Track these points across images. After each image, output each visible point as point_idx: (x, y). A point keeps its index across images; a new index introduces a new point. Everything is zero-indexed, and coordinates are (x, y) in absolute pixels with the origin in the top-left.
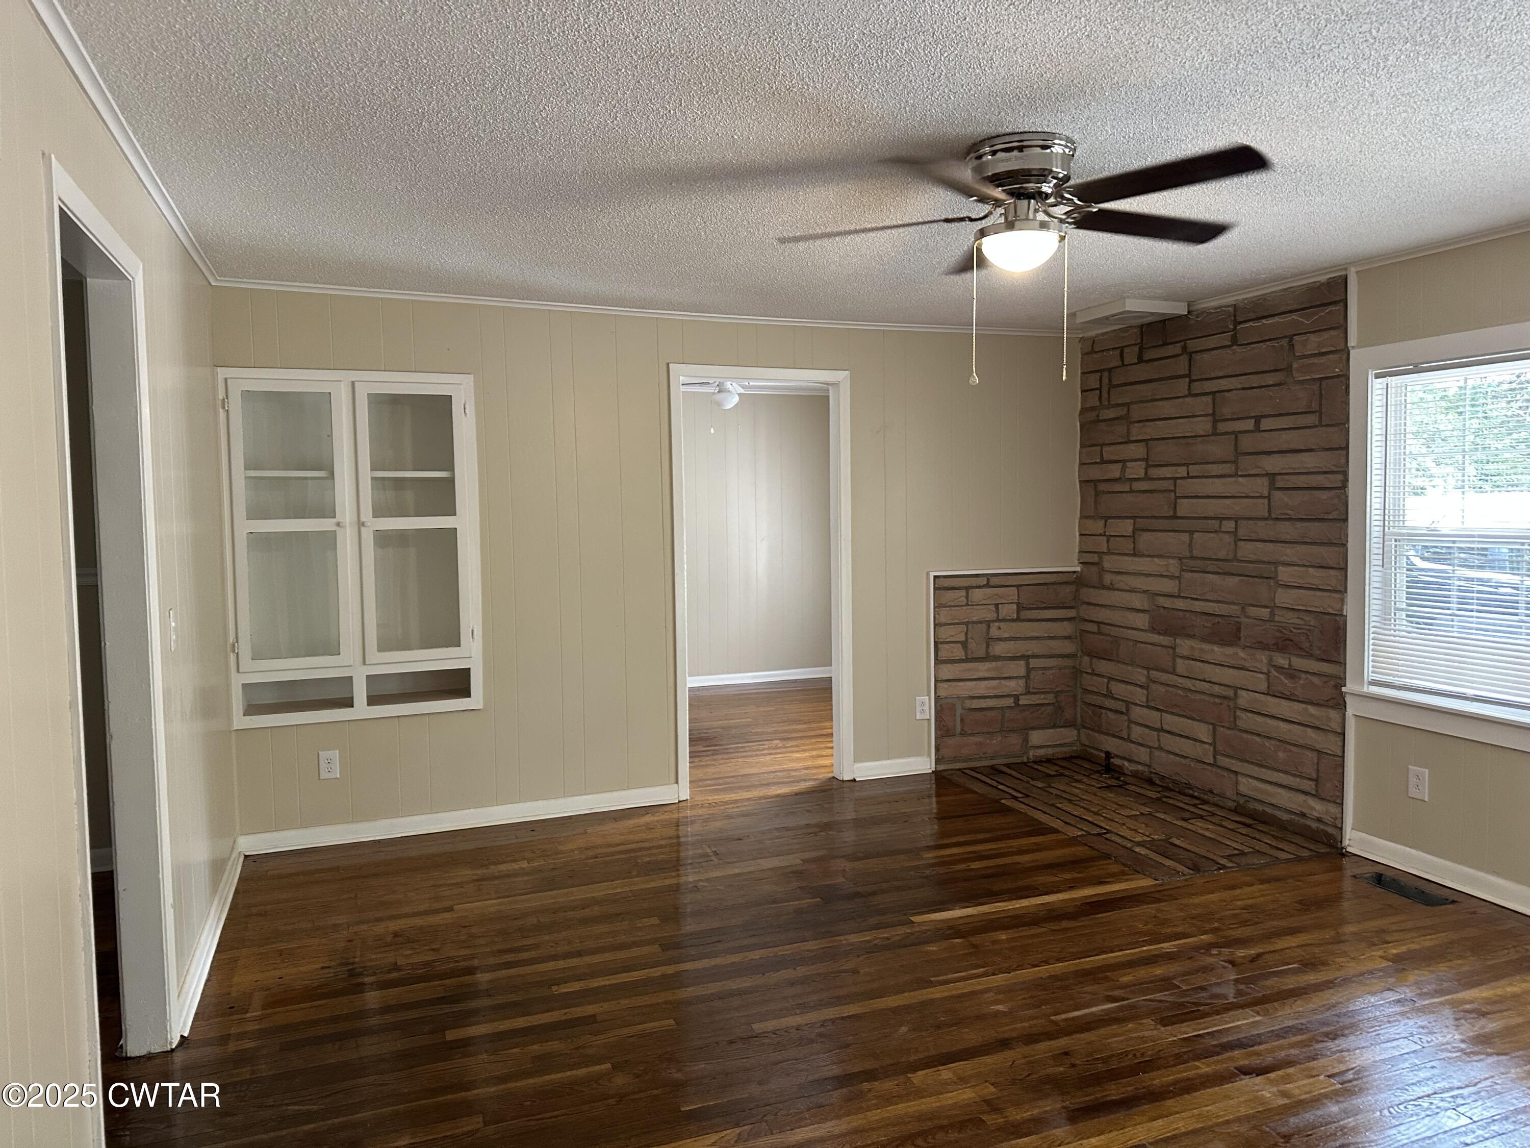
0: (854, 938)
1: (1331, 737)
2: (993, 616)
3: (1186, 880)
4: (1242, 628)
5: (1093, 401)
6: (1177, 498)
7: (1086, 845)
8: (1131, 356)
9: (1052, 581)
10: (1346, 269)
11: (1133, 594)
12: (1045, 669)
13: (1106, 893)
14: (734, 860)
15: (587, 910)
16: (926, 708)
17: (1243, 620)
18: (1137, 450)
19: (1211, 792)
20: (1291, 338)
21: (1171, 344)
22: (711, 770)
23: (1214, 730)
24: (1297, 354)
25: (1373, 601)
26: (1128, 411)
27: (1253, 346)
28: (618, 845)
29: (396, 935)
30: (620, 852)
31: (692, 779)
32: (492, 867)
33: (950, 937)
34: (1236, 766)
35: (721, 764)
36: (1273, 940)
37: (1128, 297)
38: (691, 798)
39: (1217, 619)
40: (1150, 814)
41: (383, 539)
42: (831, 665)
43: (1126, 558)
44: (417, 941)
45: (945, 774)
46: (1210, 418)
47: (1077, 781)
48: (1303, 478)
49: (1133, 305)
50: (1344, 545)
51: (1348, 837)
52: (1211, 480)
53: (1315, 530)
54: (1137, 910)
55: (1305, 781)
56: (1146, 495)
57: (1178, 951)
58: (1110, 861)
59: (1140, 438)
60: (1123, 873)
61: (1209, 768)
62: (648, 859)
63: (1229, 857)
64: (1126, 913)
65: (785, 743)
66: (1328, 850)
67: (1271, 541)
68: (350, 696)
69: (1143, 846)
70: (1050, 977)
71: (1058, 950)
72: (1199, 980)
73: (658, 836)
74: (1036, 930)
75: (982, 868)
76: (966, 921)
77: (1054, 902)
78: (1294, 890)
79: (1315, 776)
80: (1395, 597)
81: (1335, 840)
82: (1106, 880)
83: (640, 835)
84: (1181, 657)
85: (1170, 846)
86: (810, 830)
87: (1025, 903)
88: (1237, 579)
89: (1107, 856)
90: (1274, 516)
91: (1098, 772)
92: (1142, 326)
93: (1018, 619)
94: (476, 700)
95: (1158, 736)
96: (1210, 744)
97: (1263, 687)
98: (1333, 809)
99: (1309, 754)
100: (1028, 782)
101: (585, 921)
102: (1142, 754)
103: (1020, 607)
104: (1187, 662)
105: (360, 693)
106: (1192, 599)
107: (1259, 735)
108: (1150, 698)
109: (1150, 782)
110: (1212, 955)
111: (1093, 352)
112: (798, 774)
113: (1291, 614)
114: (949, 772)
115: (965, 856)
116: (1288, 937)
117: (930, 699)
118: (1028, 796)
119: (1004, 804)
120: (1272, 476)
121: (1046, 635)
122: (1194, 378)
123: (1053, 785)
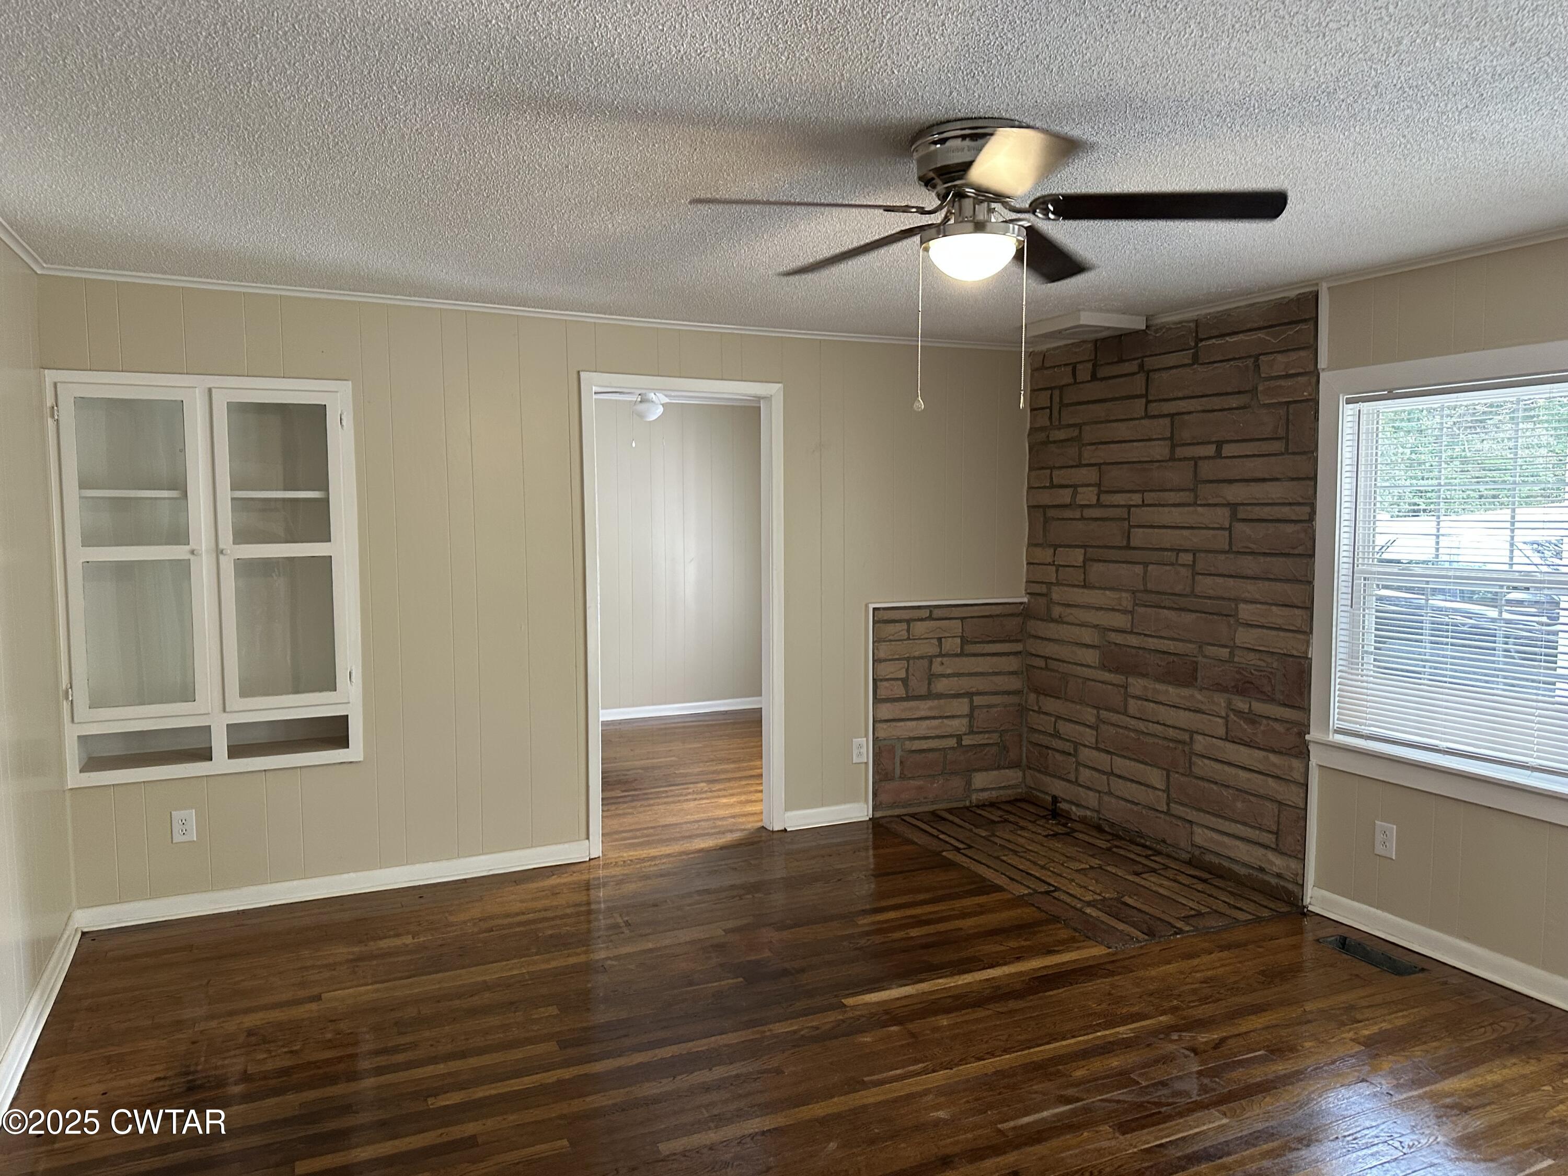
0: (781, 1028)
1: (1293, 788)
2: (936, 651)
3: (1141, 947)
4: (1199, 667)
5: (1043, 420)
6: (1130, 527)
7: (1033, 905)
8: (1084, 372)
9: (998, 612)
10: (1317, 284)
11: (1083, 629)
12: (989, 706)
13: (1056, 965)
14: (648, 931)
15: (476, 998)
16: (864, 750)
17: (1200, 659)
18: (1091, 475)
19: (1164, 841)
20: (1257, 358)
21: (1128, 360)
22: (628, 820)
23: (1168, 776)
24: (1263, 375)
25: (1339, 644)
26: (1080, 432)
27: (1215, 365)
28: (517, 914)
29: (250, 1033)
30: (520, 924)
31: (606, 831)
32: (372, 943)
33: (885, 1025)
34: (1192, 815)
35: (640, 813)
36: (1236, 1021)
37: (1084, 310)
38: (604, 855)
39: (1172, 658)
40: (1100, 867)
41: (245, 568)
42: (761, 695)
43: (1076, 590)
44: (274, 1041)
45: (883, 821)
46: (1168, 442)
47: (1022, 828)
48: (1267, 509)
49: (1088, 319)
50: (1310, 583)
51: (1309, 895)
52: (1166, 509)
53: (1278, 565)
54: (1089, 986)
55: (1264, 834)
56: (1098, 522)
57: (1136, 1037)
58: (1059, 925)
59: (1093, 461)
60: (1073, 939)
61: (1162, 816)
62: (550, 932)
63: (1186, 919)
64: (1077, 989)
65: (711, 785)
66: (1289, 909)
67: (1231, 576)
68: (208, 745)
69: (1094, 906)
70: (995, 1073)
71: (1004, 1038)
72: (1159, 1073)
73: (564, 902)
74: (981, 1013)
75: (922, 936)
76: (904, 1002)
77: (1000, 977)
78: (1255, 959)
79: (1274, 828)
80: (1363, 640)
81: (1296, 897)
82: (1056, 949)
83: (543, 902)
84: (1133, 697)
85: (1123, 907)
86: (735, 893)
87: (968, 978)
88: (1194, 616)
89: (1056, 919)
90: (1234, 549)
91: (1044, 817)
92: (1096, 341)
93: (962, 654)
94: (355, 751)
95: (1108, 780)
96: (1164, 791)
97: (1221, 732)
98: (1293, 864)
99: (1268, 804)
100: (971, 830)
101: (473, 1012)
102: (1091, 799)
103: (964, 641)
104: (1140, 702)
105: (220, 744)
106: (1146, 635)
107: (1216, 783)
108: (1099, 739)
109: (1100, 829)
110: (1172, 1041)
111: (1043, 367)
112: (725, 823)
113: (1252, 655)
114: (887, 820)
115: (903, 922)
116: (1253, 1017)
117: (867, 741)
118: (970, 847)
119: (945, 857)
120: (1233, 507)
121: (991, 671)
122: (1150, 398)
123: (997, 834)
